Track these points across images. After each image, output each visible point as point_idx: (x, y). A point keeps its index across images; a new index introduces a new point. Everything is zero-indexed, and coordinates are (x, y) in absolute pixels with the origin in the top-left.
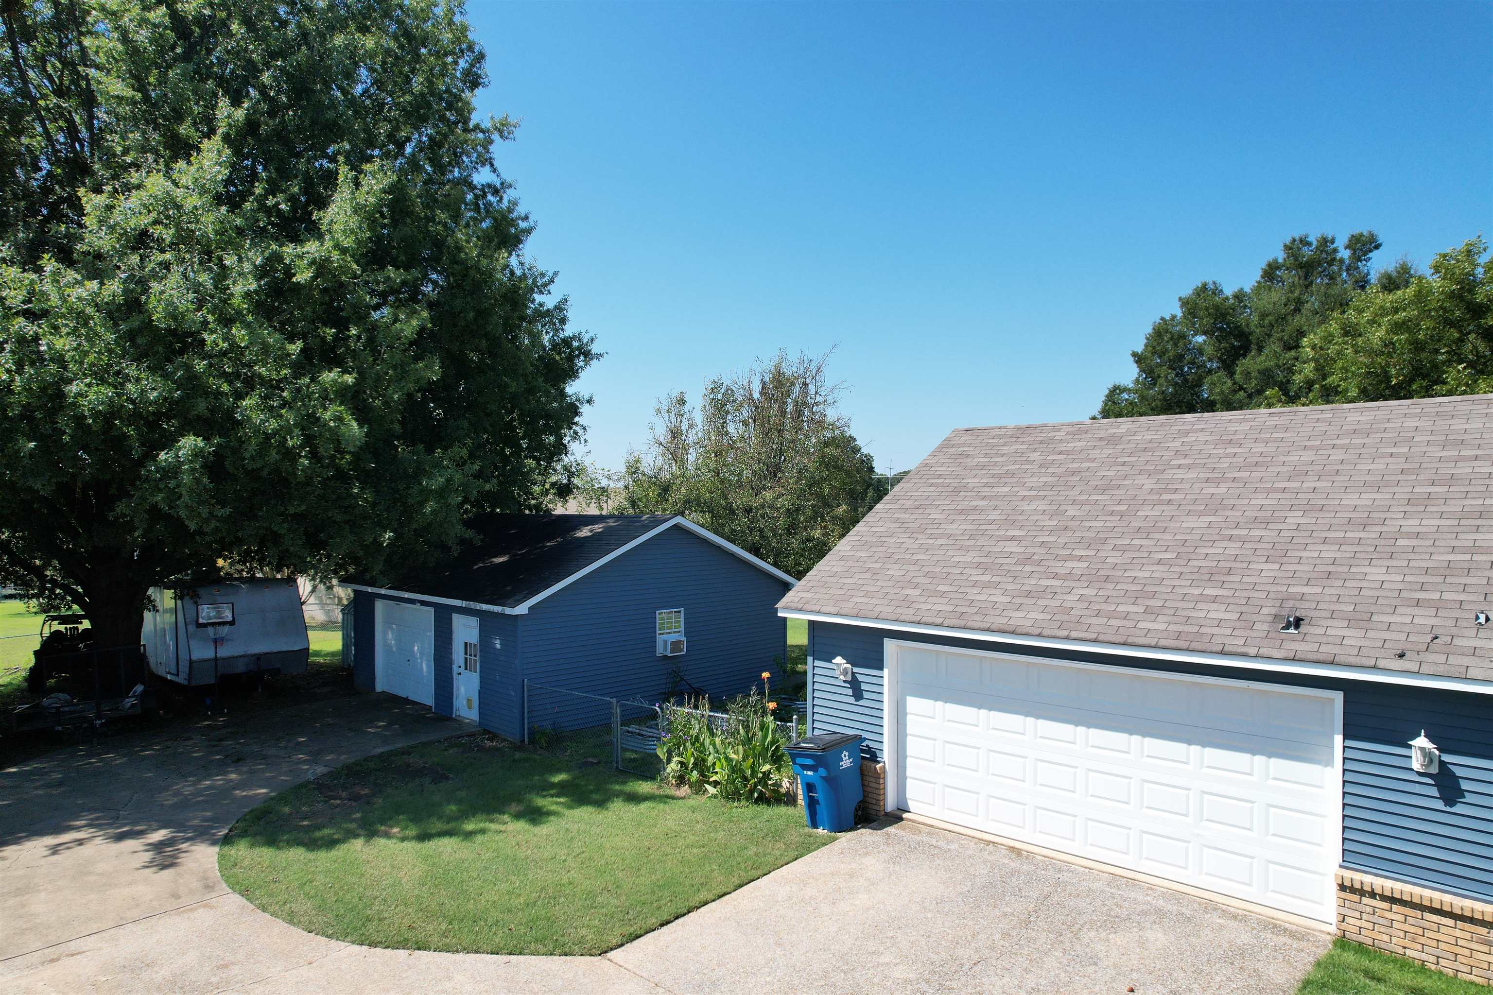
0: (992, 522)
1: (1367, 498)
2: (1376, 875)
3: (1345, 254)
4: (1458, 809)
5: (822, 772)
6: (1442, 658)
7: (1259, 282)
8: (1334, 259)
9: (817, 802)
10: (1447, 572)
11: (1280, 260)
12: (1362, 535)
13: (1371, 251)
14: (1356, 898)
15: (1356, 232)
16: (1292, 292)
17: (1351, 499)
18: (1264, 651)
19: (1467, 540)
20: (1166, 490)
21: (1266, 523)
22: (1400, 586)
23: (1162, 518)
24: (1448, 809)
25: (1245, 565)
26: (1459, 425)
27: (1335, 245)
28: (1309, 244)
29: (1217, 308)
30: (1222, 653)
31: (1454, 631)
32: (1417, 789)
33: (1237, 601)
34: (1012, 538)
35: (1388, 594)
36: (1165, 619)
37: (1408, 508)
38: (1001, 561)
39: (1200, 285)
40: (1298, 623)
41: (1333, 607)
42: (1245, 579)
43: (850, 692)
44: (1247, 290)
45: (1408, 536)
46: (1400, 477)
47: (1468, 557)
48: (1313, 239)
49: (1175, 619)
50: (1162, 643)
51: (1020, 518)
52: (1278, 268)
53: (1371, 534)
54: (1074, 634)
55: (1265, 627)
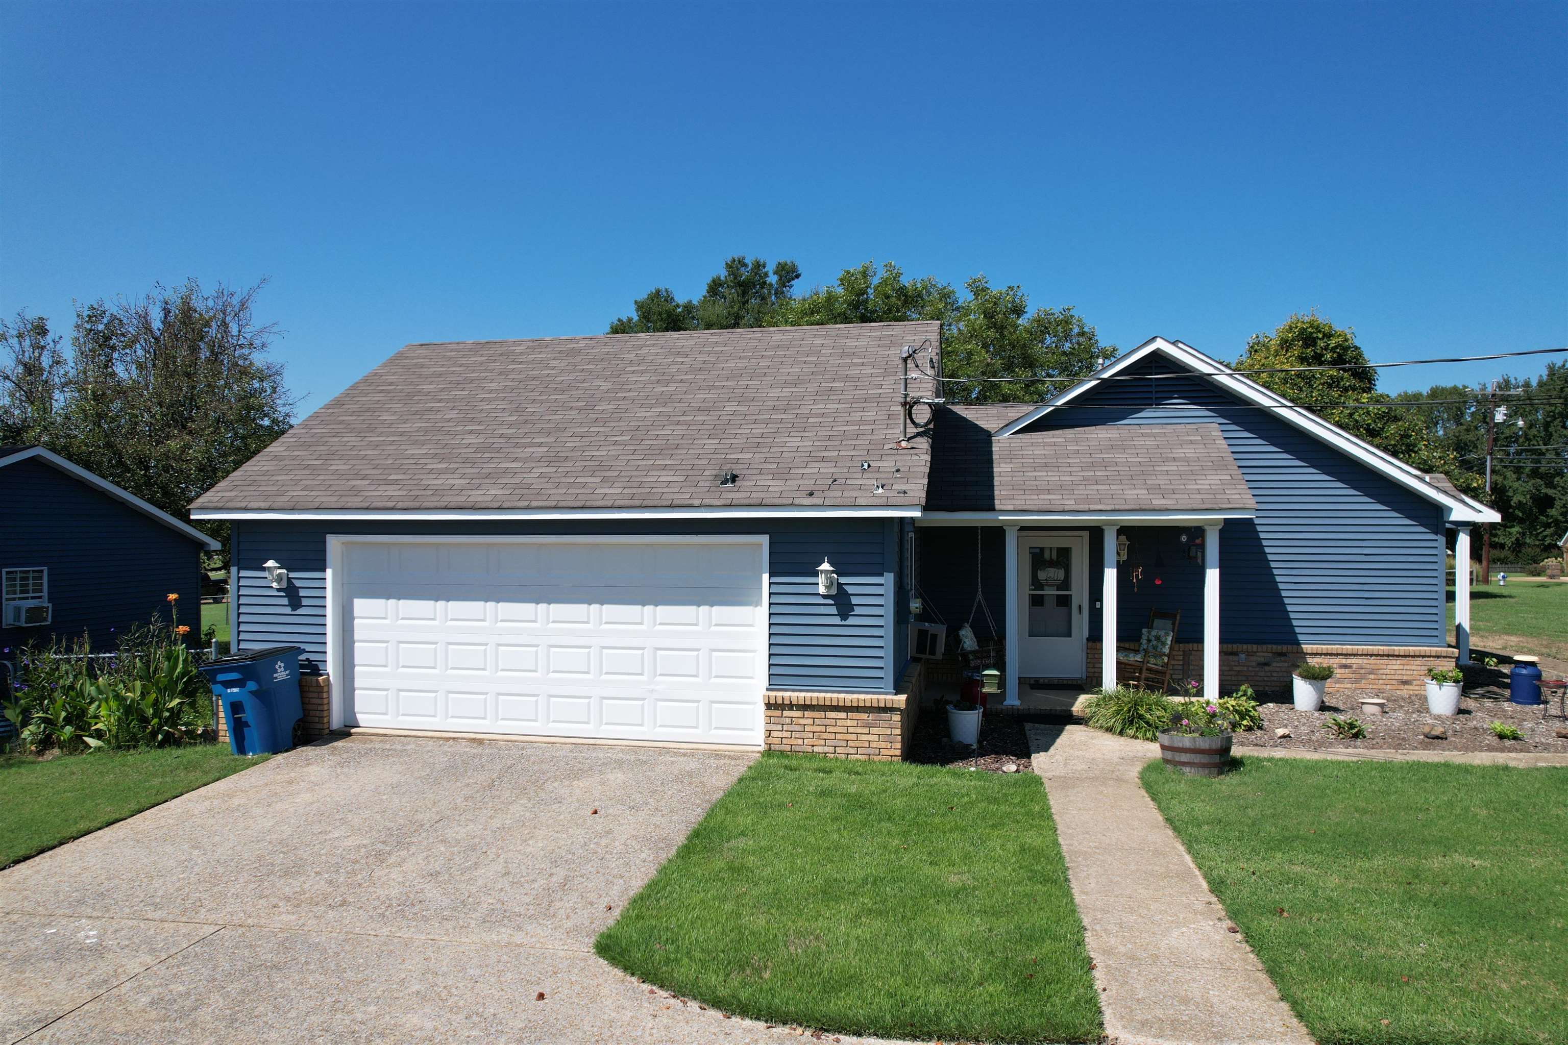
0: (449, 420)
1: (787, 391)
2: (793, 691)
3: (773, 279)
4: (851, 621)
5: (251, 685)
6: (839, 494)
7: (704, 297)
8: (765, 283)
9: (246, 724)
10: (843, 438)
11: (722, 278)
12: (783, 416)
13: (793, 279)
14: (778, 713)
15: (782, 261)
16: (732, 307)
17: (775, 393)
18: (707, 502)
19: (856, 417)
20: (621, 390)
21: (708, 412)
22: (810, 449)
23: (618, 411)
24: (843, 623)
25: (691, 442)
26: (851, 343)
27: (766, 270)
28: (745, 265)
29: (669, 314)
30: (672, 507)
31: (847, 475)
32: (822, 610)
33: (684, 467)
34: (471, 432)
35: (803, 454)
36: (620, 485)
37: (817, 398)
38: (459, 451)
39: (654, 291)
40: (734, 478)
41: (761, 466)
42: (691, 452)
43: (285, 601)
44: (695, 302)
45: (817, 415)
46: (811, 377)
47: (857, 427)
48: (749, 261)
49: (629, 484)
50: (618, 503)
51: (479, 415)
52: (721, 285)
53: (789, 416)
54: (534, 504)
55: (708, 484)
